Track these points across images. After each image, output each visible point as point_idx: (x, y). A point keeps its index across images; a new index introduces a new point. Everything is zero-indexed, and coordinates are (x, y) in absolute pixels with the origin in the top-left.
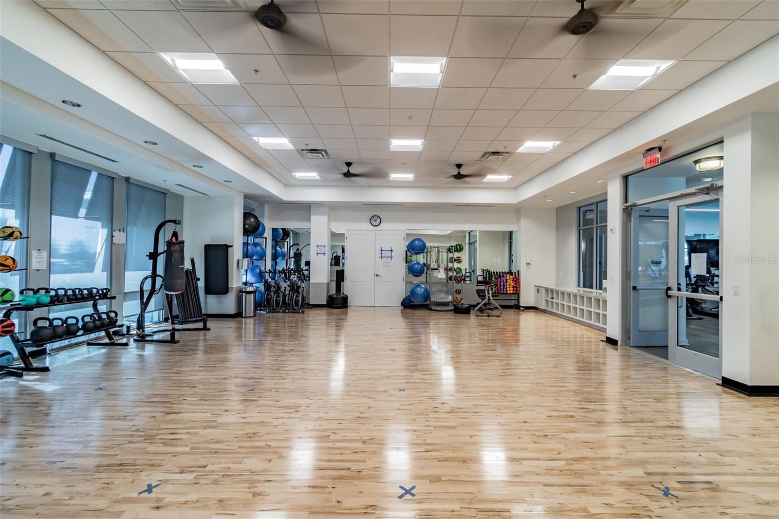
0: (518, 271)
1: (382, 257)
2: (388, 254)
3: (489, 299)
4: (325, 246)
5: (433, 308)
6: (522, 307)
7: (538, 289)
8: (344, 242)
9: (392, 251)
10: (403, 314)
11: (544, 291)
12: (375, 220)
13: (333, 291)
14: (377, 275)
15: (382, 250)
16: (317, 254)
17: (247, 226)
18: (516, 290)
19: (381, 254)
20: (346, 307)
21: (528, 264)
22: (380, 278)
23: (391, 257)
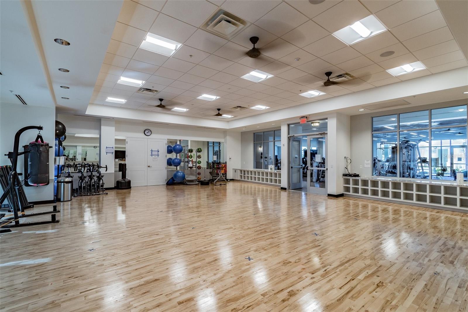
0: (226, 162)
1: (152, 155)
2: (156, 153)
3: (221, 176)
4: (113, 148)
5: (188, 183)
6: (229, 179)
7: (235, 171)
8: (125, 145)
9: (158, 151)
10: (168, 189)
11: (239, 171)
12: (147, 132)
13: (120, 178)
14: (149, 166)
15: (152, 151)
16: (107, 153)
17: (58, 132)
18: (226, 171)
19: (152, 153)
20: (130, 188)
21: (230, 158)
22: (151, 168)
23: (158, 155)
